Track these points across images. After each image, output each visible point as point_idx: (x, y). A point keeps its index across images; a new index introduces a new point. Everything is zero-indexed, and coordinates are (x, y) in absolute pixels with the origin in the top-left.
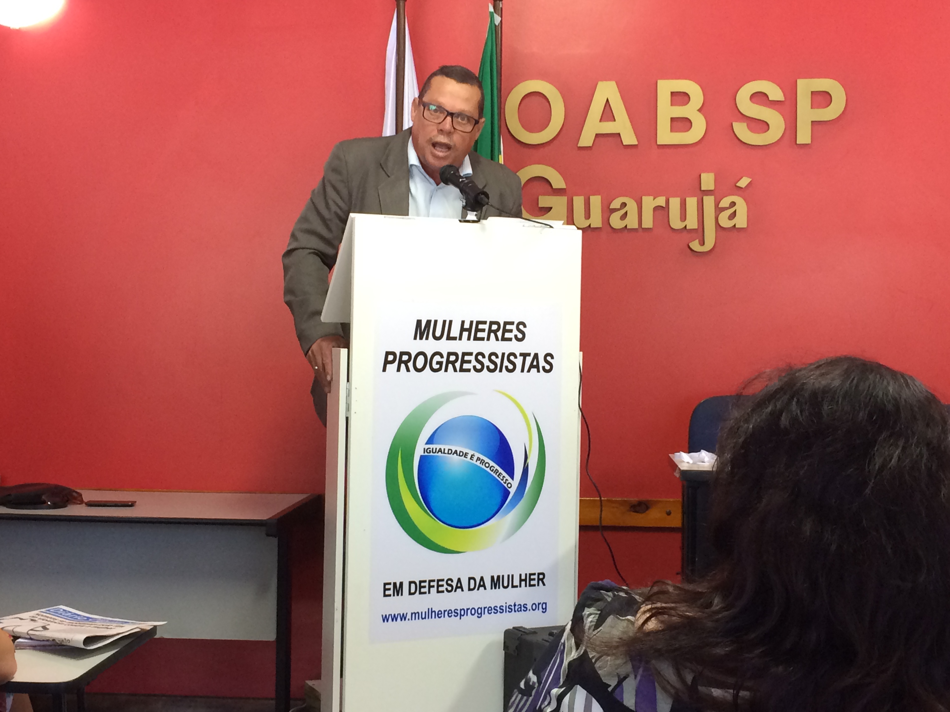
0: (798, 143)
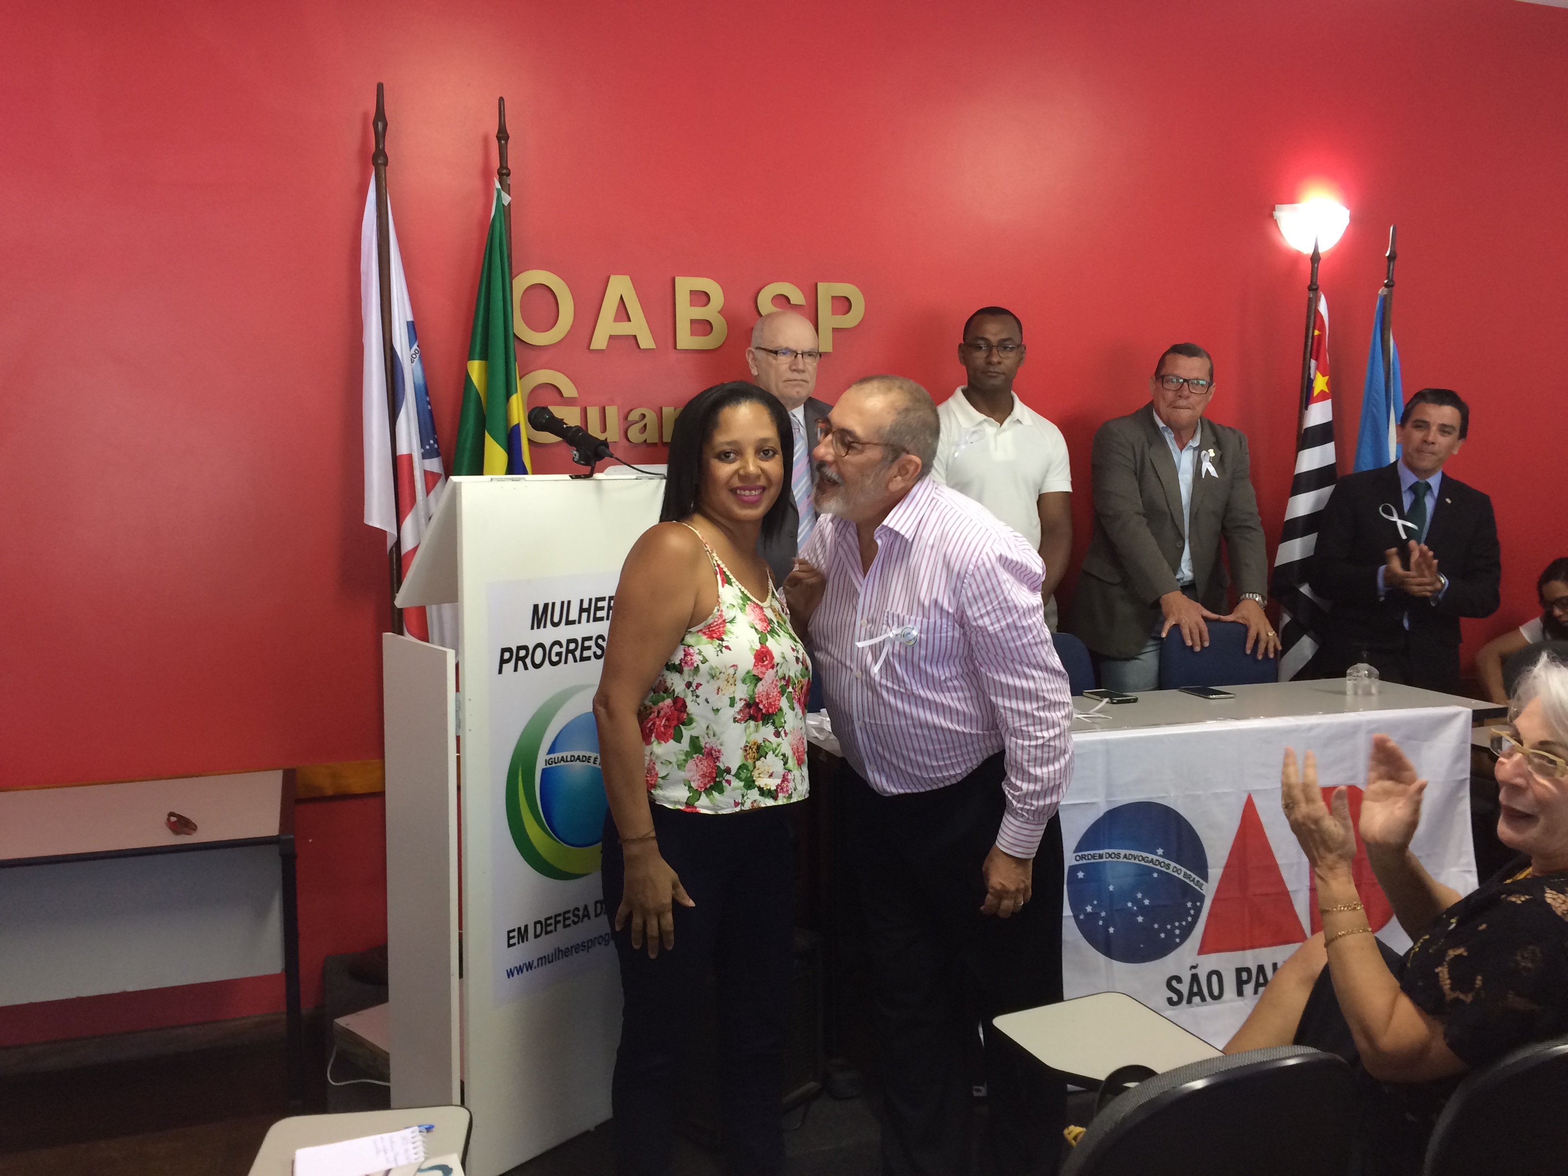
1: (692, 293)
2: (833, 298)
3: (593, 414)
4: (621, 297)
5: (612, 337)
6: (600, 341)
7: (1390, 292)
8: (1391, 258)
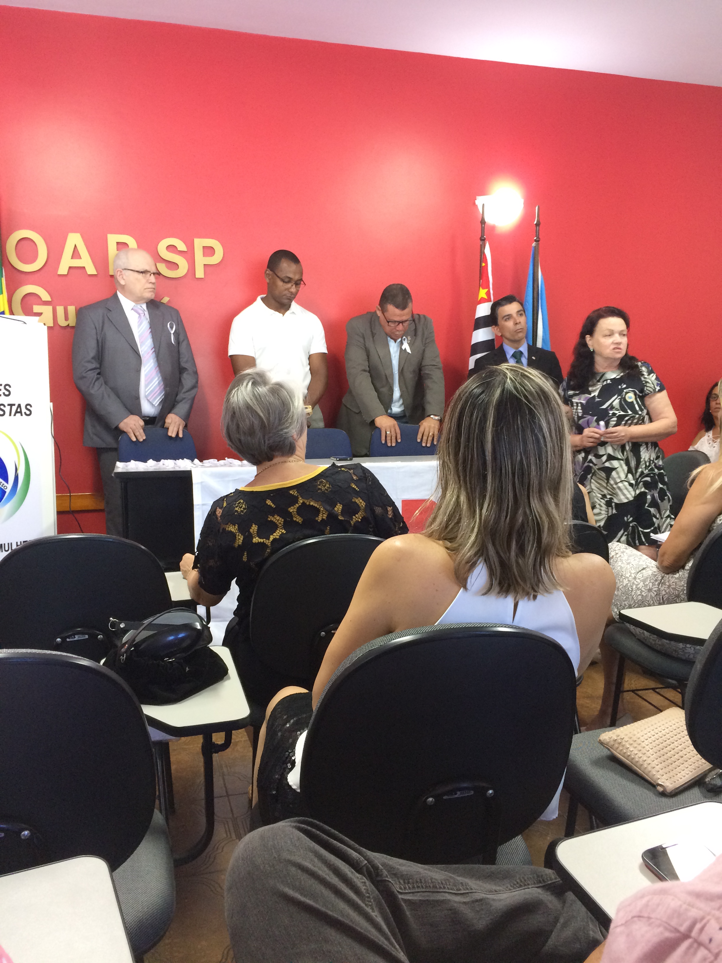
0: (196, 277)
1: (118, 243)
2: (204, 247)
3: (60, 310)
4: (75, 246)
5: (70, 268)
6: (63, 270)
7: (538, 244)
8: (538, 225)
